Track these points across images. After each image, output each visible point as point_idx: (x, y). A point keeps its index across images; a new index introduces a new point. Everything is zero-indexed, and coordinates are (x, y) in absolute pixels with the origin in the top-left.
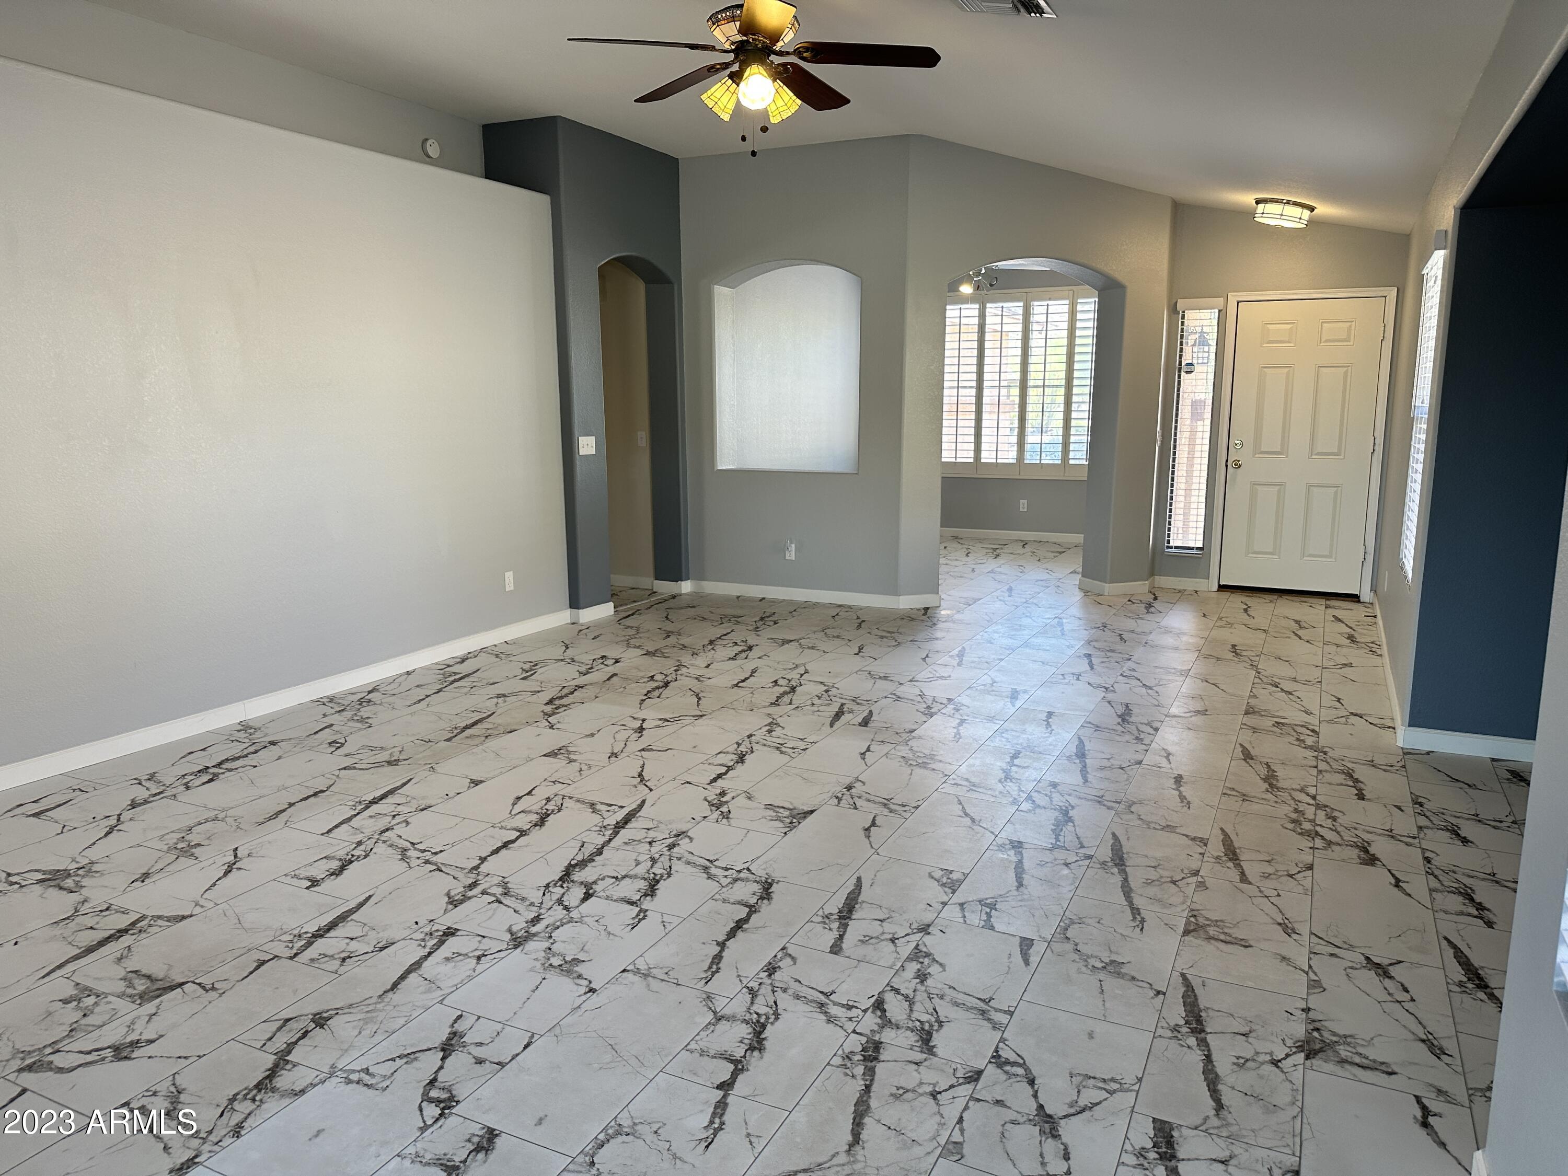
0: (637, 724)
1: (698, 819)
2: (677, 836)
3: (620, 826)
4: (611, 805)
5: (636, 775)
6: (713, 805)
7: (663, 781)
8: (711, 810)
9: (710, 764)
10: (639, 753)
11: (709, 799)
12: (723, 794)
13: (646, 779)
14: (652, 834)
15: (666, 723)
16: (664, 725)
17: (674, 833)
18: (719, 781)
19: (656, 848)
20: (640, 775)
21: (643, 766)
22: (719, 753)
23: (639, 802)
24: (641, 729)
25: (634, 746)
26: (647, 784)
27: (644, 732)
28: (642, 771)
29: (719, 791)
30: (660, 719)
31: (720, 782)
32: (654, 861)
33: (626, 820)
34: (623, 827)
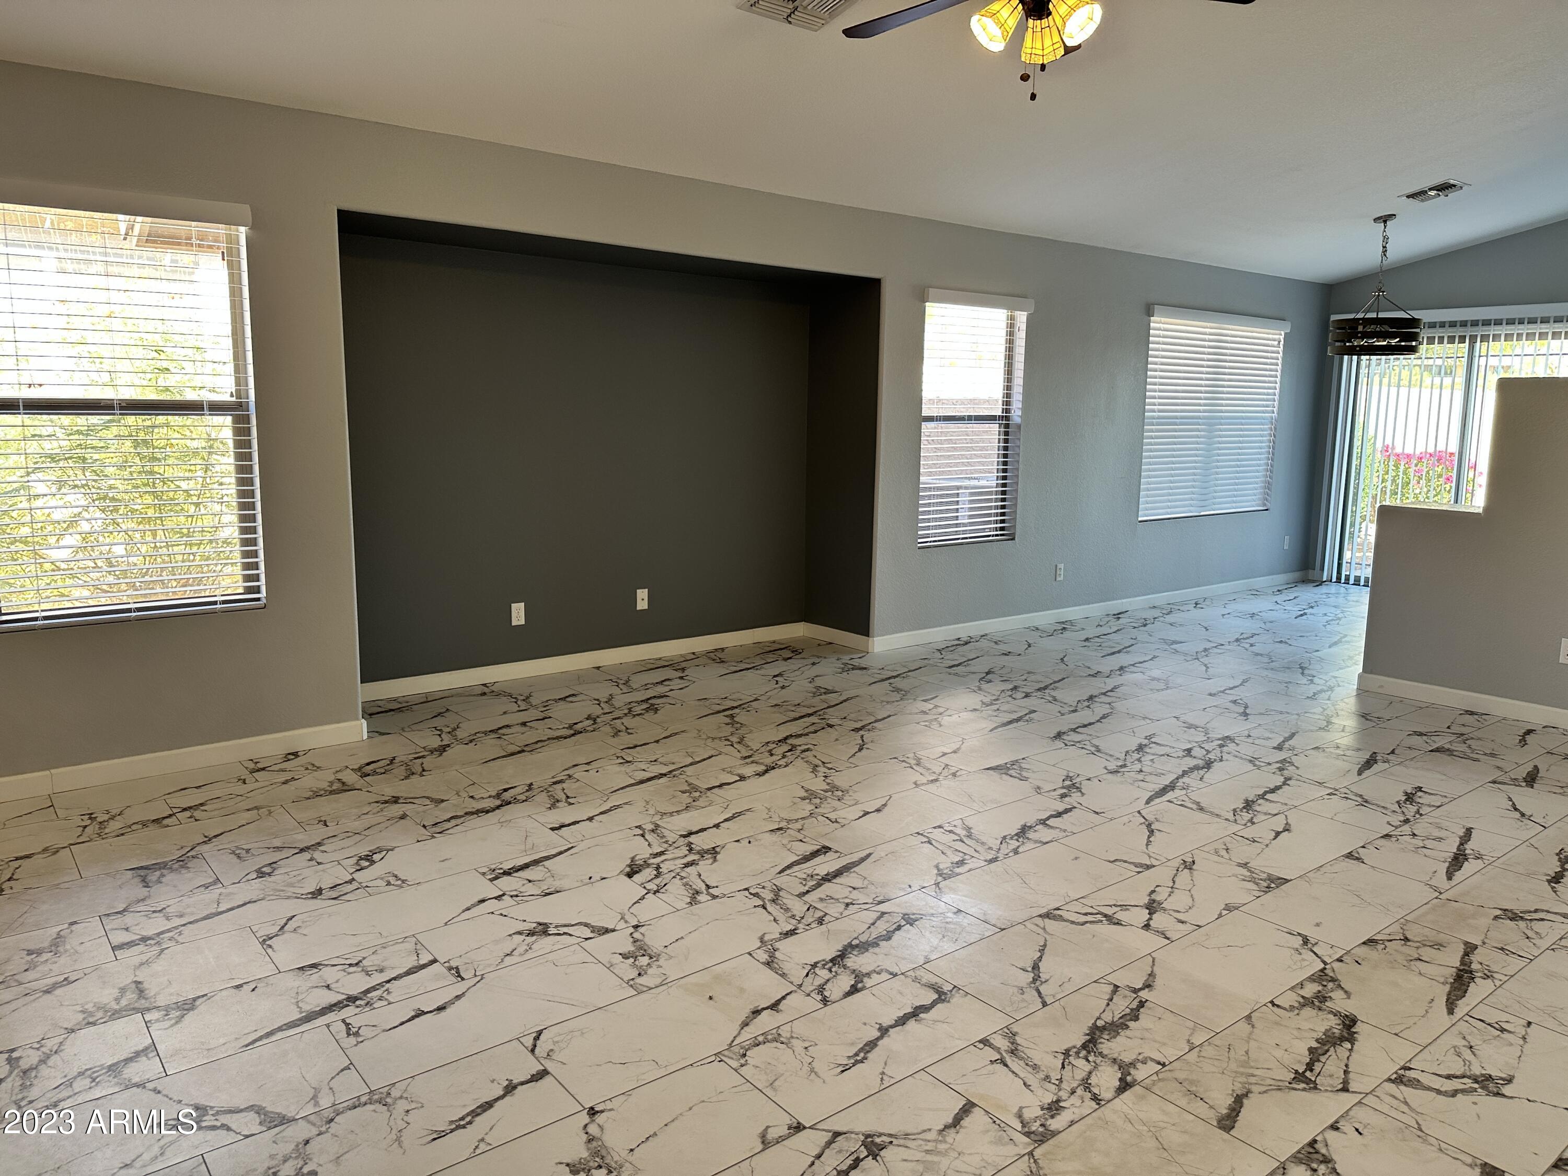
0: (1159, 920)
1: (1096, 780)
2: (1117, 772)
3: (1171, 787)
4: (1181, 805)
5: (1157, 833)
6: (1077, 788)
7: (1125, 819)
8: (1081, 784)
9: (1065, 831)
10: (1155, 863)
11: (1079, 794)
12: (1063, 796)
13: (1144, 827)
14: (1140, 777)
15: (1108, 911)
16: (1115, 909)
17: (1119, 774)
18: (1061, 810)
19: (1138, 766)
20: (1152, 832)
21: (1148, 843)
22: (1047, 843)
23: (1152, 803)
24: (1152, 907)
25: (1161, 875)
26: (1144, 820)
27: (1146, 900)
28: (1149, 837)
29: (1067, 799)
30: (1118, 923)
31: (1061, 808)
32: (1139, 760)
33: (1164, 791)
34: (1166, 786)
